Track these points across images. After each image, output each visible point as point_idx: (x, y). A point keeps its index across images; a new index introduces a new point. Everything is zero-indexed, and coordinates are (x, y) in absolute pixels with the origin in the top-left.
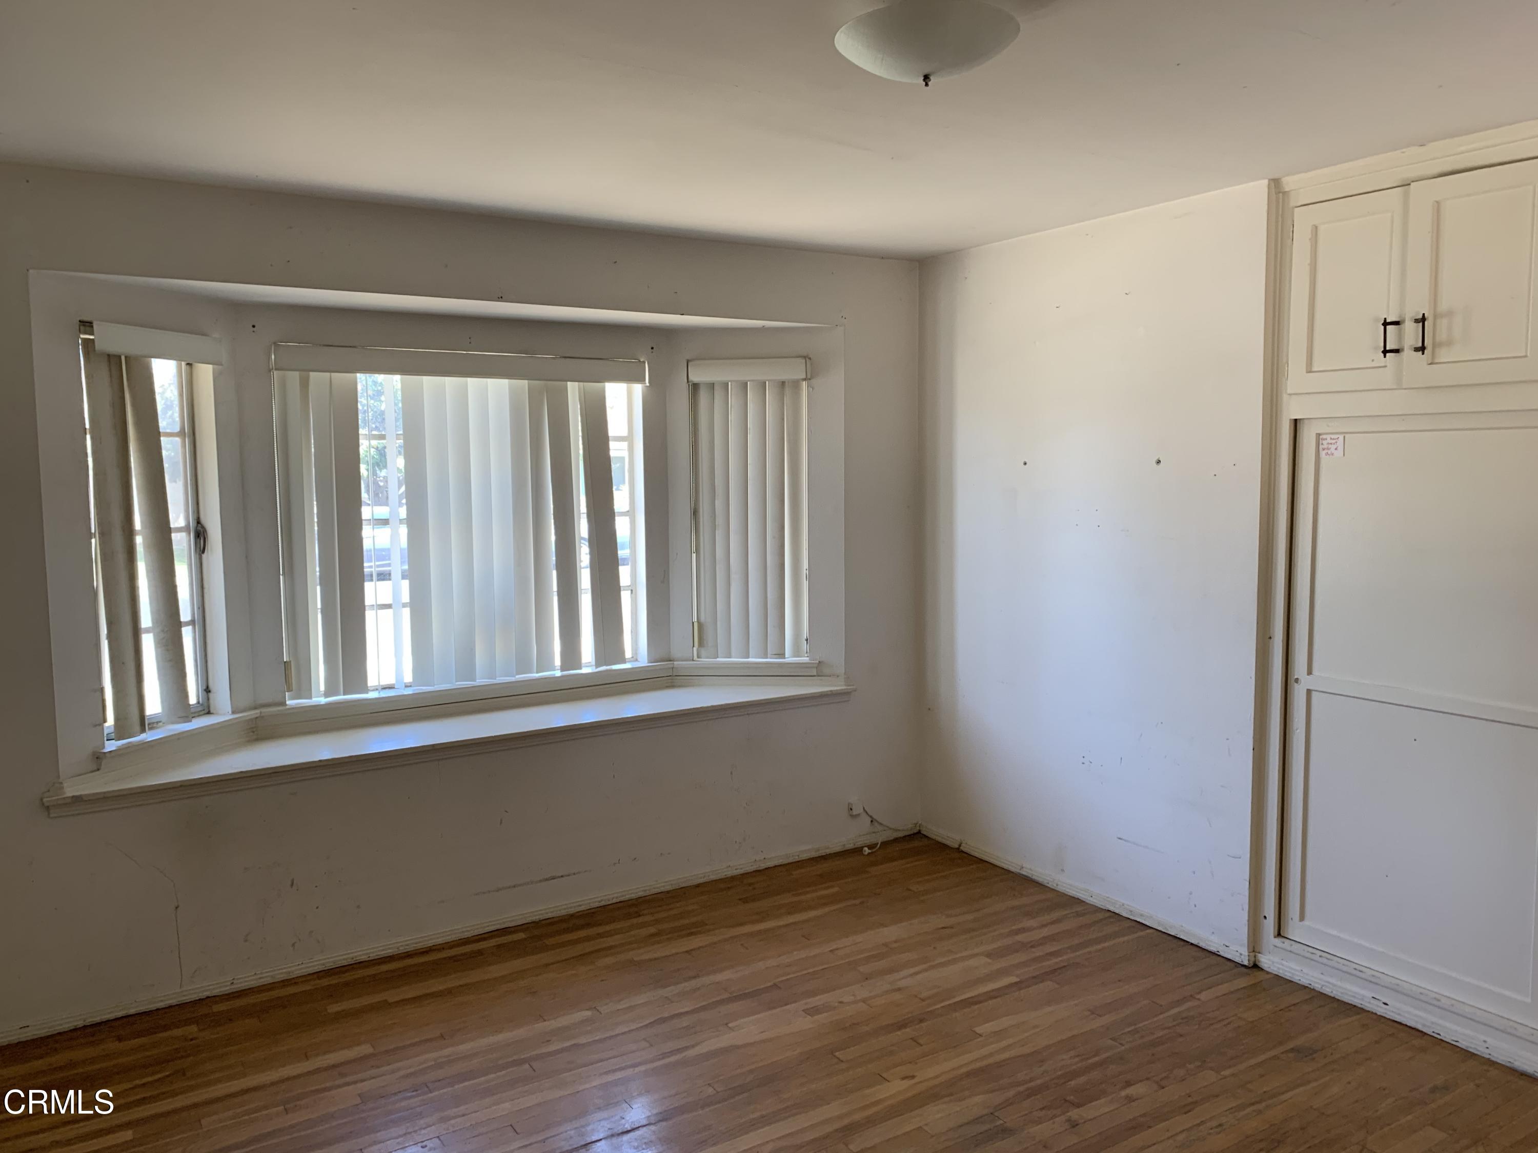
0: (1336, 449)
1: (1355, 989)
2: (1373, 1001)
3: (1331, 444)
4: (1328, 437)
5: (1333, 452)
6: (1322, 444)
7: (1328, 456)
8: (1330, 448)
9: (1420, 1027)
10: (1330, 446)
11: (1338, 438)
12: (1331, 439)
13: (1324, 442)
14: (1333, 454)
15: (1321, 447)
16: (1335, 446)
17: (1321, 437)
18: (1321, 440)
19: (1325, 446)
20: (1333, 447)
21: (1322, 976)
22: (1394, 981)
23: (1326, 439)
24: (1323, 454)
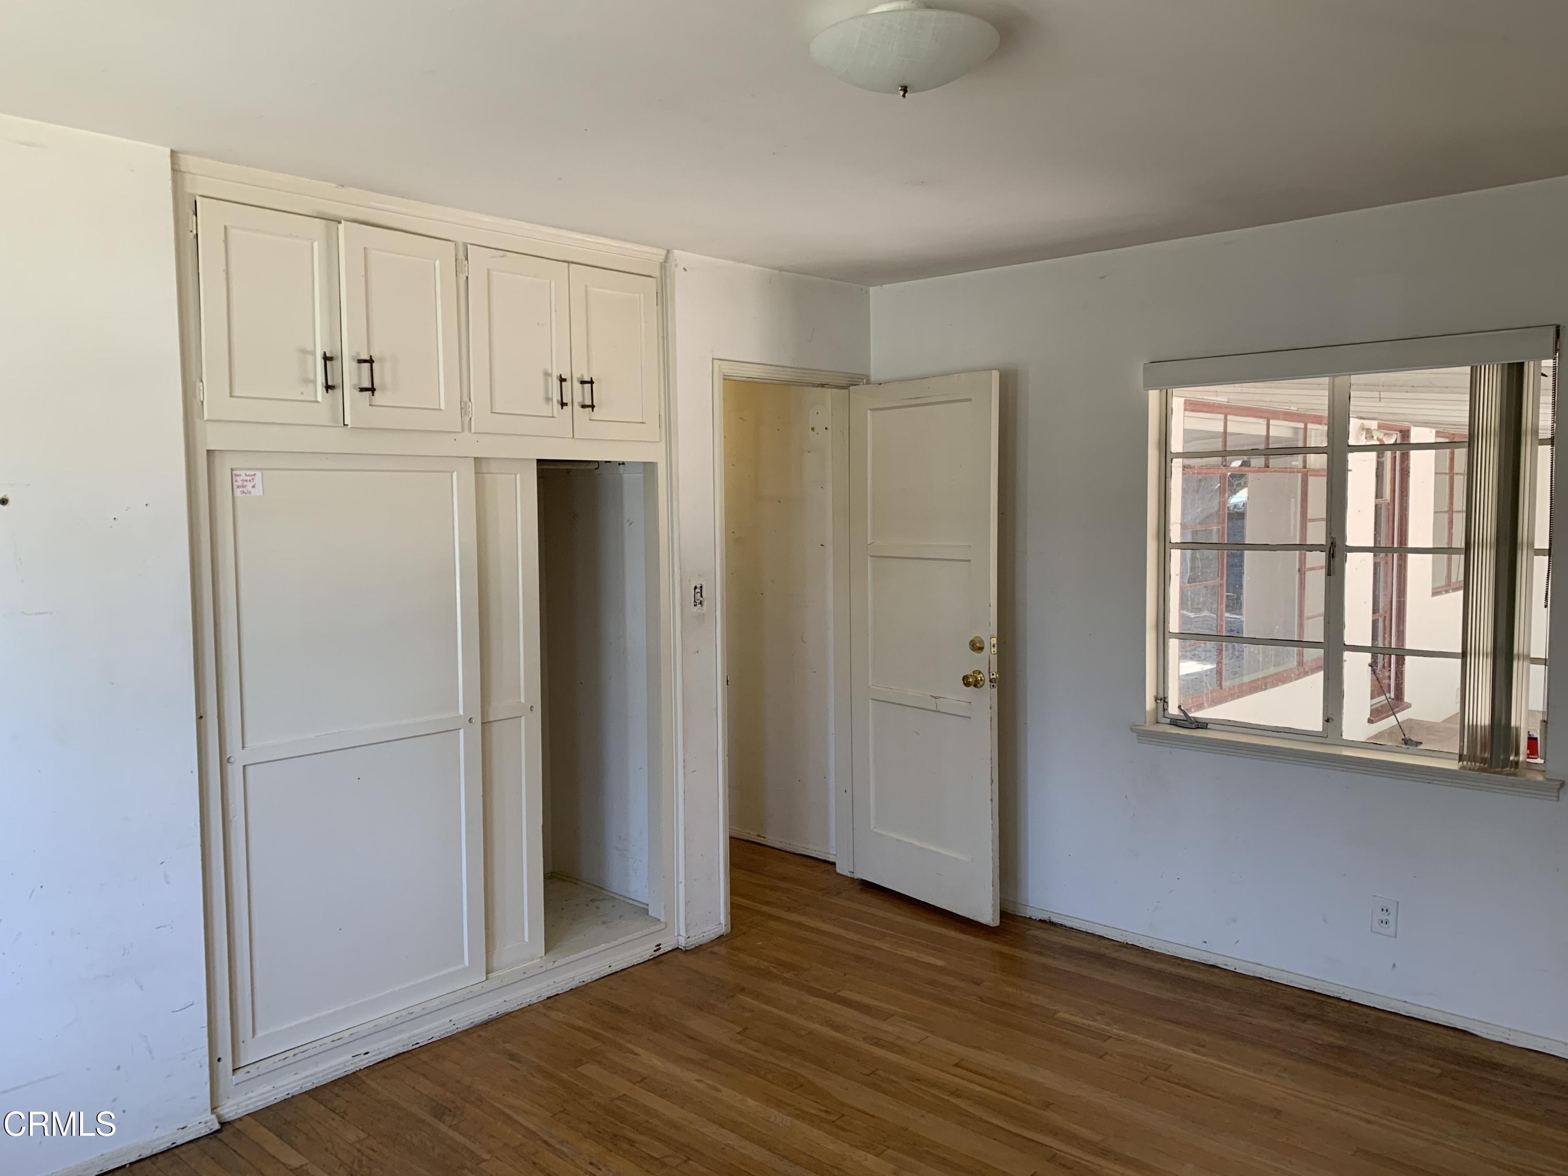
0: (253, 487)
1: (334, 1062)
2: (357, 1059)
3: (246, 481)
4: (242, 473)
5: (250, 490)
6: (236, 481)
7: (244, 495)
8: (246, 486)
9: (401, 1050)
10: (245, 483)
11: (255, 474)
12: (246, 475)
13: (239, 479)
14: (250, 492)
15: (235, 484)
16: (252, 484)
17: (234, 472)
18: (234, 476)
19: (240, 483)
20: (250, 485)
21: (298, 1077)
22: (371, 1025)
23: (240, 475)
24: (238, 492)
